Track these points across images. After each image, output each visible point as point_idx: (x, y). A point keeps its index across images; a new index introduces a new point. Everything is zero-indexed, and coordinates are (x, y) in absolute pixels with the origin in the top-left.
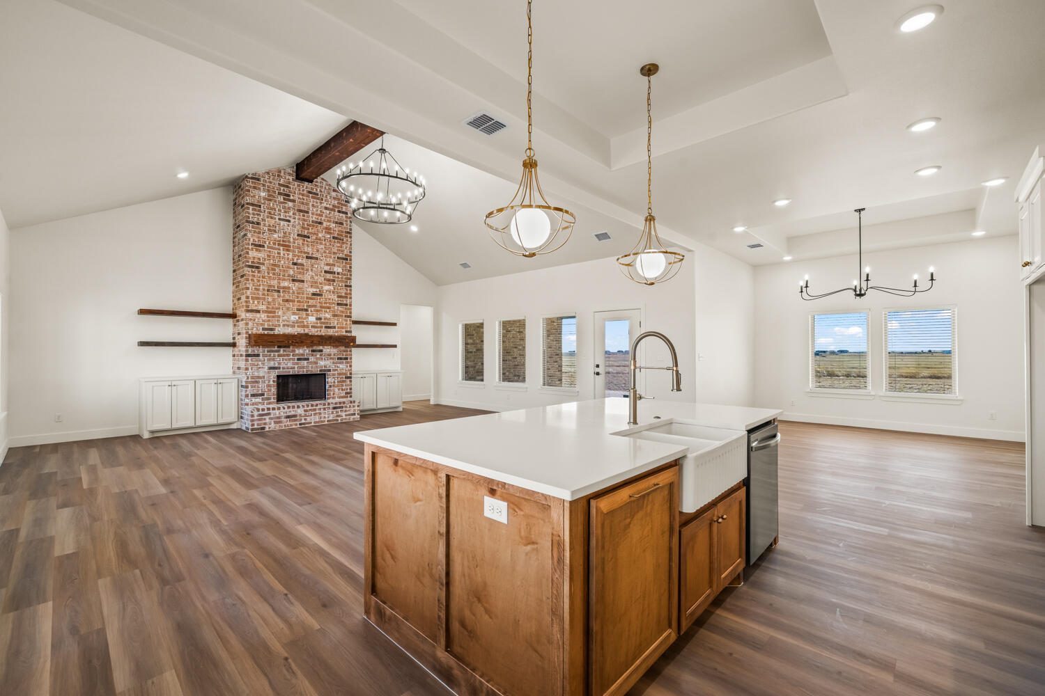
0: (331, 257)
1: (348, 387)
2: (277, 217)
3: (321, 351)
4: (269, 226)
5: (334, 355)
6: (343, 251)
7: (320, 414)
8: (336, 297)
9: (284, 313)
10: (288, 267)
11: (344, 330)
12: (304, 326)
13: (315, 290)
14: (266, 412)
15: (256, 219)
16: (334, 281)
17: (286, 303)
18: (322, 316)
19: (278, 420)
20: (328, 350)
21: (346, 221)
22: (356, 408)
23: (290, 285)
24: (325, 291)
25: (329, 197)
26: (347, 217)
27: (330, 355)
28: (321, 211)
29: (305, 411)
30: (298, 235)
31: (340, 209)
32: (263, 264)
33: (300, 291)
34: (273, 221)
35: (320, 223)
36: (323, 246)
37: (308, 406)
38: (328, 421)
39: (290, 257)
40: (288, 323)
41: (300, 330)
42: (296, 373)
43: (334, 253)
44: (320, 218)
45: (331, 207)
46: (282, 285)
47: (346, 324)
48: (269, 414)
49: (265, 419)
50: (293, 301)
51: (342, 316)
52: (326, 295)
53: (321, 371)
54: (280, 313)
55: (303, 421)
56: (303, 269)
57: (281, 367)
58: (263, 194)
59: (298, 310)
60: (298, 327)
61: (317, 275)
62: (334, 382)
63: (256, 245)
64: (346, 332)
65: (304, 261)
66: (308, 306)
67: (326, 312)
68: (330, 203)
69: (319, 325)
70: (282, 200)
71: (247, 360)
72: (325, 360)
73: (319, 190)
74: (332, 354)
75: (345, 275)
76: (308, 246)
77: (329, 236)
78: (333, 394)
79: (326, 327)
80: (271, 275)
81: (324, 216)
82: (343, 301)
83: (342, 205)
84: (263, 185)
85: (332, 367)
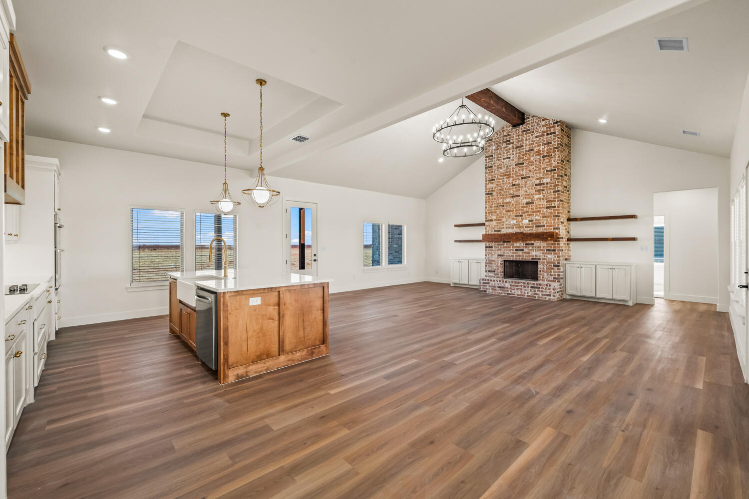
0: (540, 173)
1: (557, 274)
2: (502, 158)
3: (533, 244)
4: (498, 166)
5: (544, 247)
6: (551, 164)
7: (521, 289)
8: (545, 202)
9: (506, 220)
10: (510, 189)
11: (552, 228)
12: (520, 227)
13: (527, 200)
14: (487, 282)
15: (490, 164)
16: (543, 190)
17: (508, 213)
18: (533, 218)
19: (494, 288)
20: (538, 244)
21: (554, 139)
22: (552, 290)
23: (510, 201)
24: (535, 200)
25: (538, 127)
26: (554, 136)
27: (540, 247)
28: (532, 141)
29: (511, 285)
30: (516, 165)
31: (549, 132)
32: (494, 191)
33: (517, 203)
34: (500, 162)
35: (532, 150)
36: (534, 167)
37: (512, 282)
38: (527, 296)
39: (511, 181)
40: (509, 226)
41: (518, 230)
42: (515, 259)
43: (543, 169)
44: (531, 146)
45: (541, 134)
46: (505, 201)
47: (554, 223)
48: (489, 283)
49: (486, 286)
50: (513, 211)
51: (550, 217)
52: (536, 202)
53: (532, 259)
54: (504, 220)
55: (509, 292)
56: (519, 187)
57: (505, 255)
58: (494, 147)
59: (516, 216)
60: (516, 228)
61: (529, 189)
62: (544, 268)
63: (490, 180)
64: (554, 229)
65: (520, 181)
66: (523, 213)
67: (537, 215)
68: (539, 131)
69: (531, 225)
70: (505, 146)
71: (486, 250)
72: (536, 251)
73: (530, 126)
74: (542, 247)
75: (553, 183)
76: (523, 170)
77: (539, 157)
78: (543, 277)
79: (537, 226)
80: (499, 196)
81: (535, 143)
82: (551, 204)
83: (550, 128)
84: (494, 142)
85: (542, 256)
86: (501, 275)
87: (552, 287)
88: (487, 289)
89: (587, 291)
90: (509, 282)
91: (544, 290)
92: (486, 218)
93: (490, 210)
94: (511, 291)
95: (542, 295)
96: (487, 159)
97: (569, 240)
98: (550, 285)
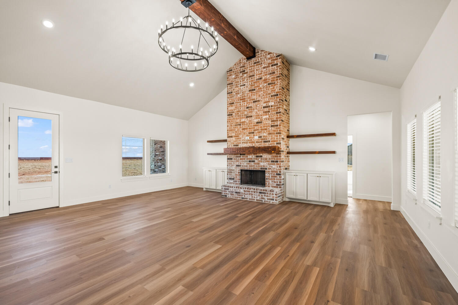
0: (267, 97)
1: (279, 181)
2: (239, 86)
3: (261, 156)
4: (236, 92)
5: (269, 159)
6: (274, 90)
7: (252, 194)
8: (270, 121)
9: (242, 136)
10: (245, 111)
11: (275, 143)
12: (252, 142)
13: (258, 120)
14: (227, 188)
15: (231, 91)
16: (269, 112)
17: (243, 130)
18: (262, 135)
19: (232, 193)
20: (266, 156)
21: (277, 70)
22: (274, 195)
23: (245, 120)
24: (263, 120)
26: (277, 67)
27: (266, 159)
28: (261, 71)
29: (245, 191)
30: (249, 91)
31: (273, 64)
32: (234, 112)
33: (250, 122)
34: (237, 88)
35: (261, 78)
37: (246, 188)
38: (257, 200)
39: (245, 104)
40: (244, 141)
41: (250, 145)
42: (248, 169)
43: (269, 94)
44: (260, 75)
45: (267, 65)
46: (242, 121)
47: (277, 139)
48: (228, 189)
49: (227, 191)
50: (247, 129)
51: (274, 133)
52: (264, 122)
53: (261, 168)
54: (241, 136)
55: (243, 197)
56: (251, 109)
57: (241, 165)
58: (233, 77)
59: (249, 133)
60: (249, 143)
61: (259, 111)
62: (269, 177)
63: (231, 104)
64: (277, 144)
65: (252, 105)
66: (254, 130)
67: (264, 132)
68: (266, 63)
69: (260, 141)
70: (242, 75)
71: (228, 161)
72: (264, 162)
73: (260, 59)
74: (268, 159)
75: (276, 106)
76: (254, 95)
77: (266, 84)
78: (269, 184)
79: (264, 142)
80: (237, 117)
81: (263, 73)
82: (275, 123)
83: (274, 60)
84: (234, 72)
85: (268, 167)
86: (239, 182)
87: (274, 193)
88: (227, 194)
89: (301, 195)
90: (243, 188)
91: (269, 195)
92: (228, 135)
93: (230, 128)
94: (244, 196)
95: (268, 199)
96: (229, 86)
97: (289, 153)
98: (273, 191)
